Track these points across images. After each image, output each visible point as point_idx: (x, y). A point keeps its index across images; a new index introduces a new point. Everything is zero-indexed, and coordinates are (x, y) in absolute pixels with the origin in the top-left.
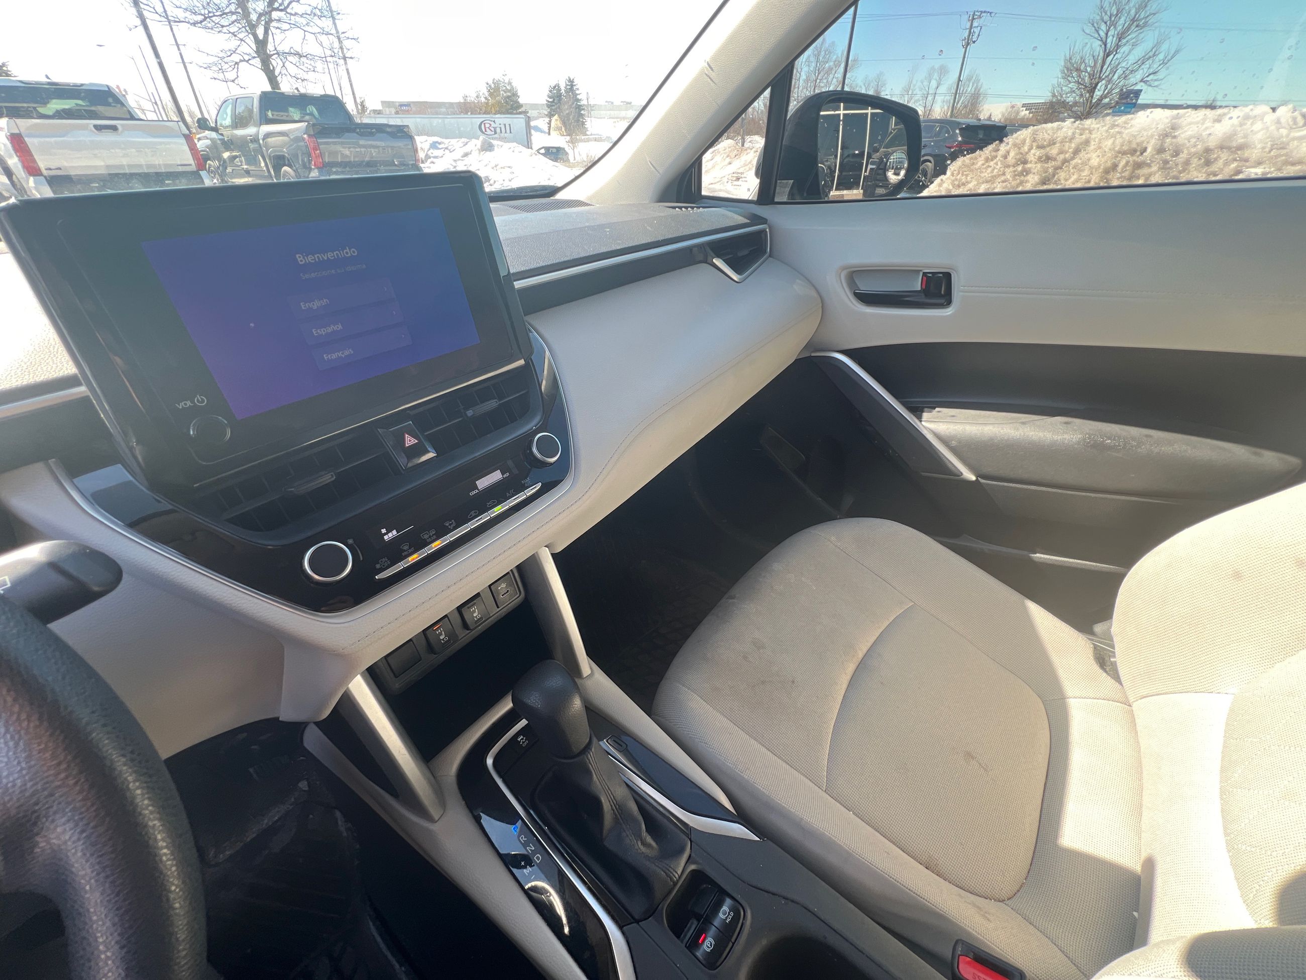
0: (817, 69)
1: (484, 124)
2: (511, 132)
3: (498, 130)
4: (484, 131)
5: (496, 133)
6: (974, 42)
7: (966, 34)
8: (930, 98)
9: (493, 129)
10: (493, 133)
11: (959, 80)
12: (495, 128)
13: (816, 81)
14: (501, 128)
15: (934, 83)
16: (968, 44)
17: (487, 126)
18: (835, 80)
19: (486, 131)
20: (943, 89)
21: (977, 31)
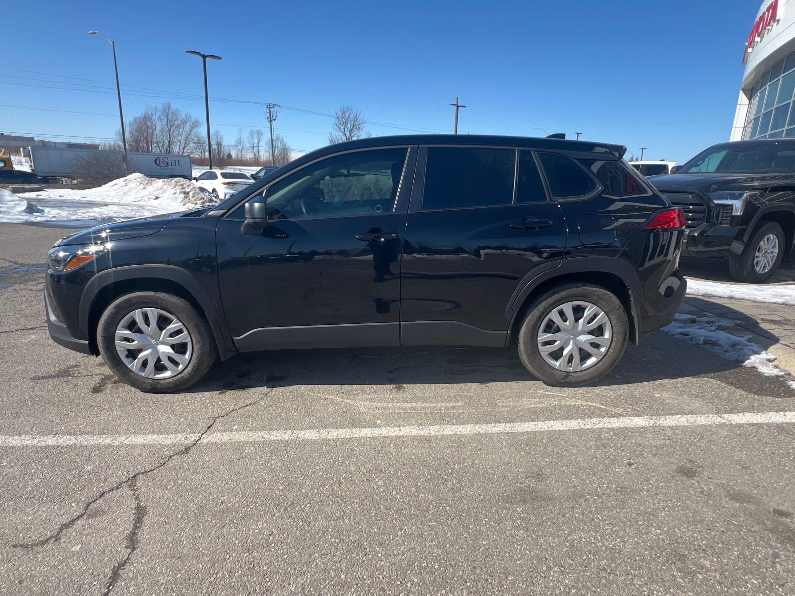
0: (169, 124)
1: (159, 160)
2: (179, 166)
3: (170, 164)
4: (158, 163)
5: (168, 165)
6: (275, 120)
7: (269, 115)
8: (256, 148)
9: (166, 163)
10: (166, 166)
11: (272, 140)
12: (167, 163)
13: (170, 132)
14: (172, 163)
15: (256, 141)
16: (271, 121)
17: (161, 160)
18: (184, 133)
19: (160, 164)
20: (262, 144)
21: (274, 114)
